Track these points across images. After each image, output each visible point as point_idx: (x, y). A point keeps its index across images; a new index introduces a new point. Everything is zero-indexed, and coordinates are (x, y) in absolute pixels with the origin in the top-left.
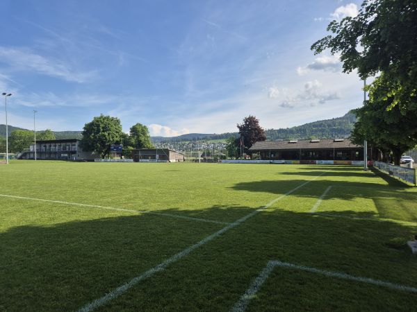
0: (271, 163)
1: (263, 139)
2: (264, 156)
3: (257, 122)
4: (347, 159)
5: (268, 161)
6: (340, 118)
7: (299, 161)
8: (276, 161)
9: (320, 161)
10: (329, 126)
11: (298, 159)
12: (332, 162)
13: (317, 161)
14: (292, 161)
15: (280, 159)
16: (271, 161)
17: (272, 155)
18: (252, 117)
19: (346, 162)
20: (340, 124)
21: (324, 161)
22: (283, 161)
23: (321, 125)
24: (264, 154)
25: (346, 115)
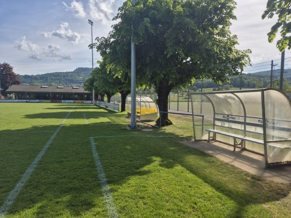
0: (27, 102)
1: (18, 83)
2: (20, 97)
3: (12, 69)
4: (81, 100)
5: (25, 101)
6: (71, 72)
7: (50, 101)
8: (31, 101)
9: (65, 101)
10: (64, 76)
11: (49, 99)
12: (72, 101)
13: (63, 101)
14: (45, 101)
15: (35, 99)
16: (28, 100)
17: (28, 96)
18: (6, 64)
19: (80, 101)
20: (71, 76)
21: (67, 101)
22: (38, 101)
23: (58, 76)
24: (20, 95)
25: (75, 70)
